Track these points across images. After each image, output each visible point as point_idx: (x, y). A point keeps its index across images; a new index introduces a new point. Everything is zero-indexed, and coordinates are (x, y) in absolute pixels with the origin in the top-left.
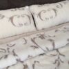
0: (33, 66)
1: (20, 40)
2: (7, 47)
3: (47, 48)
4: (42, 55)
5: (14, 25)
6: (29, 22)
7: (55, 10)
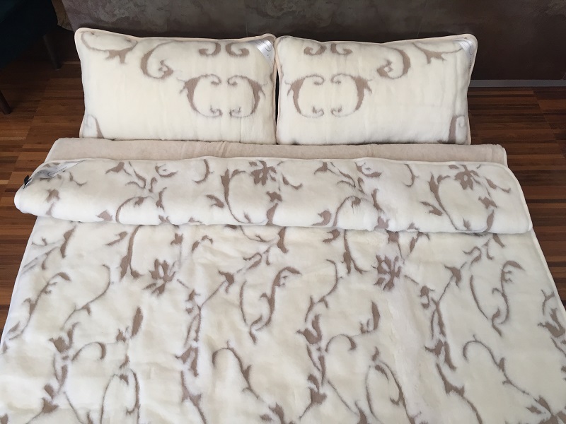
0: (195, 245)
1: (193, 162)
2: (153, 174)
3: (246, 217)
4: (233, 227)
7: (361, 85)
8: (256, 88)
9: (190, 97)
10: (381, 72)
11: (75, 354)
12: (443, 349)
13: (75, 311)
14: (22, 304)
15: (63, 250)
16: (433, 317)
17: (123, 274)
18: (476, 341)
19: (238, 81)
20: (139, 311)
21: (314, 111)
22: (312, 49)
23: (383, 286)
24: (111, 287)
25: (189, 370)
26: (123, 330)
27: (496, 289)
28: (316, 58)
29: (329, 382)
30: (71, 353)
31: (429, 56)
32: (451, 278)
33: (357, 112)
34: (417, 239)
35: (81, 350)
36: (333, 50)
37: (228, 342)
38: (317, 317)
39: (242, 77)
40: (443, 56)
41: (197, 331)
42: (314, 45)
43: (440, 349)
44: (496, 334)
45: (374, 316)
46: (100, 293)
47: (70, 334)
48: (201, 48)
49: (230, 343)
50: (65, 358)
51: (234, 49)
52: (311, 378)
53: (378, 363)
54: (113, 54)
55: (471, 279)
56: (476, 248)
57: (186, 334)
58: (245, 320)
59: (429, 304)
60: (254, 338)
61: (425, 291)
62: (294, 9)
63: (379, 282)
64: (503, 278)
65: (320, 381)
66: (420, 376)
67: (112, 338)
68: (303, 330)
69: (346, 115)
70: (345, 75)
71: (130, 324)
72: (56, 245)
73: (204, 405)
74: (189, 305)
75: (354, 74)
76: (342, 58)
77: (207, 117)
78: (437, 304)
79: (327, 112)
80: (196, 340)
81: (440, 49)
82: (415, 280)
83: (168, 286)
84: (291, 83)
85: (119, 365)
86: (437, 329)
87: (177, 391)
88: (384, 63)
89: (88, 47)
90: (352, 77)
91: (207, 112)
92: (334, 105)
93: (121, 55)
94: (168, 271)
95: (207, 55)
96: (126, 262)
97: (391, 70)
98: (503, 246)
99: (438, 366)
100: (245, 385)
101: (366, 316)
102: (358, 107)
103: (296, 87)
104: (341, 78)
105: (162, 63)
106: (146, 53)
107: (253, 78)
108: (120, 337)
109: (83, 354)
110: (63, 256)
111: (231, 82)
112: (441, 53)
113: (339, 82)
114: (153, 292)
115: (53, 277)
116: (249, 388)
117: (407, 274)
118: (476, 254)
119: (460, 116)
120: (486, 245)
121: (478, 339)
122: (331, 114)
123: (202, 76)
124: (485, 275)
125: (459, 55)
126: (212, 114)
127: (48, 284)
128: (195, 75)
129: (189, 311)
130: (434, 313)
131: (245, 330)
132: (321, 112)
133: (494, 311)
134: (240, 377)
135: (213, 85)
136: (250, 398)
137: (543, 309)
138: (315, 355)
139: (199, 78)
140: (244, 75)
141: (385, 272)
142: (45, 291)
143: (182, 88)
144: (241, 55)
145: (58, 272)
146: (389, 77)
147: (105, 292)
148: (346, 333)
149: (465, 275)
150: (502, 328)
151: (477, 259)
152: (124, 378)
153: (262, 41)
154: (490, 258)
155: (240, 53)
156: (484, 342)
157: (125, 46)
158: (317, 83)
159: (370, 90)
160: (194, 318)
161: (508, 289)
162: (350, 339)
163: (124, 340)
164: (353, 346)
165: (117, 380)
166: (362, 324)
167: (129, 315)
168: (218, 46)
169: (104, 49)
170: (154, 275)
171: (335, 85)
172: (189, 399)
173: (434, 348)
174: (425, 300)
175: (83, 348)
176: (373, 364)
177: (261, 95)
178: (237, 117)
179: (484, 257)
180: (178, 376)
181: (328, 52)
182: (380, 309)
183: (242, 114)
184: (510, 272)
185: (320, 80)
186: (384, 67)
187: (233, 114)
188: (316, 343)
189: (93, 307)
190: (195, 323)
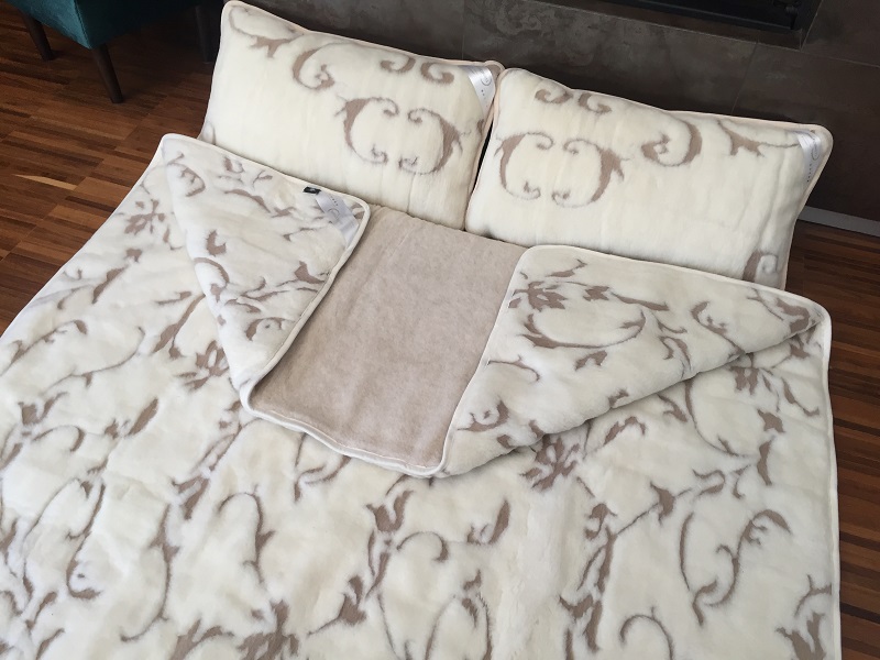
5: (350, 144)
6: (426, 163)
7: (610, 163)
8: (450, 136)
9: (348, 124)
10: (648, 151)
11: (41, 432)
12: (590, 611)
13: (71, 375)
14: (9, 346)
15: (97, 292)
16: (596, 555)
17: (159, 347)
18: (653, 619)
19: (425, 118)
20: (154, 404)
21: (527, 188)
22: (550, 94)
23: (533, 482)
24: (134, 359)
25: (180, 506)
26: (120, 422)
27: (726, 549)
28: (551, 108)
29: (379, 598)
30: (37, 429)
31: (736, 143)
32: (654, 506)
33: (593, 204)
34: (623, 427)
35: (51, 430)
36: (582, 102)
37: (256, 487)
38: (406, 494)
39: (432, 113)
40: (761, 149)
41: (219, 457)
42: (554, 89)
43: (585, 610)
44: (693, 619)
45: (498, 522)
46: (115, 363)
47: (48, 405)
48: (386, 59)
49: (259, 489)
50: (25, 434)
51: (434, 71)
52: (355, 582)
53: (471, 595)
54: (261, 42)
55: (689, 518)
56: (719, 473)
57: (201, 455)
58: (297, 463)
59: (597, 533)
60: (297, 493)
61: (600, 512)
62: (537, 28)
63: (528, 475)
64: (747, 535)
65: (366, 590)
66: (529, 641)
67: (100, 427)
68: (376, 505)
69: (575, 206)
70: (588, 142)
71: (134, 417)
72: (91, 283)
73: (177, 564)
74: (227, 417)
75: (603, 145)
76: (591, 116)
77: (365, 160)
78: (611, 538)
79: (546, 194)
80: (212, 468)
81: (758, 138)
82: (591, 488)
83: (213, 381)
84: (503, 138)
85: (90, 467)
86: (593, 575)
87: (148, 529)
88: (657, 138)
89: (233, 26)
90: (598, 149)
91: (366, 152)
92: (560, 187)
93: (272, 46)
94: (222, 361)
95: (390, 70)
96: (172, 331)
97: (665, 151)
98: (768, 482)
99: (569, 636)
100: (251, 555)
101: (484, 518)
102: (596, 197)
103: (510, 145)
104: (581, 146)
105: (323, 68)
106: (307, 50)
107: (449, 118)
108: (112, 431)
109: (51, 436)
110: (94, 301)
111: (414, 116)
112: (759, 144)
113: (575, 152)
114: (188, 384)
115: (66, 324)
116: (256, 564)
117: (582, 476)
118: (715, 481)
119: (768, 254)
120: (739, 472)
121: (658, 617)
122: (551, 198)
123: (374, 98)
124: (717, 520)
125: (789, 153)
126: (372, 158)
127: (55, 331)
128: (363, 95)
129: (223, 425)
130: (599, 551)
131: (291, 477)
132: (536, 193)
133: (706, 582)
134: (251, 542)
135: (385, 116)
136: (249, 578)
137: (798, 608)
138: (378, 548)
139: (369, 100)
140: (435, 111)
141: (547, 462)
142: (46, 338)
143: (339, 109)
144: (439, 81)
145: (77, 318)
146: (658, 162)
147: (123, 363)
148: (441, 533)
149: (681, 509)
150: (708, 613)
151: (714, 490)
152: (87, 487)
153: (480, 69)
154: (737, 495)
155: (440, 77)
156: (664, 623)
157: (283, 35)
158: (541, 147)
159: (621, 174)
160: (225, 438)
161: (748, 554)
162: (444, 545)
163: (115, 435)
164: (444, 555)
165: (76, 485)
166: (473, 528)
167: (139, 403)
168: (411, 62)
169: (252, 33)
170: (201, 361)
171: (567, 154)
172: (161, 549)
173: (575, 604)
174: (593, 525)
175: (56, 429)
176: (462, 595)
177: (455, 147)
178: (410, 172)
179: (727, 492)
180: (160, 509)
181: (572, 103)
182: (513, 515)
183: (418, 169)
184: (763, 529)
185: (546, 142)
186: (655, 144)
187: (404, 165)
188: (389, 531)
189: (96, 379)
190: (224, 444)
